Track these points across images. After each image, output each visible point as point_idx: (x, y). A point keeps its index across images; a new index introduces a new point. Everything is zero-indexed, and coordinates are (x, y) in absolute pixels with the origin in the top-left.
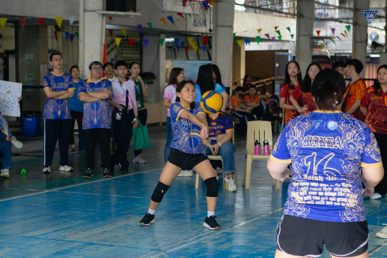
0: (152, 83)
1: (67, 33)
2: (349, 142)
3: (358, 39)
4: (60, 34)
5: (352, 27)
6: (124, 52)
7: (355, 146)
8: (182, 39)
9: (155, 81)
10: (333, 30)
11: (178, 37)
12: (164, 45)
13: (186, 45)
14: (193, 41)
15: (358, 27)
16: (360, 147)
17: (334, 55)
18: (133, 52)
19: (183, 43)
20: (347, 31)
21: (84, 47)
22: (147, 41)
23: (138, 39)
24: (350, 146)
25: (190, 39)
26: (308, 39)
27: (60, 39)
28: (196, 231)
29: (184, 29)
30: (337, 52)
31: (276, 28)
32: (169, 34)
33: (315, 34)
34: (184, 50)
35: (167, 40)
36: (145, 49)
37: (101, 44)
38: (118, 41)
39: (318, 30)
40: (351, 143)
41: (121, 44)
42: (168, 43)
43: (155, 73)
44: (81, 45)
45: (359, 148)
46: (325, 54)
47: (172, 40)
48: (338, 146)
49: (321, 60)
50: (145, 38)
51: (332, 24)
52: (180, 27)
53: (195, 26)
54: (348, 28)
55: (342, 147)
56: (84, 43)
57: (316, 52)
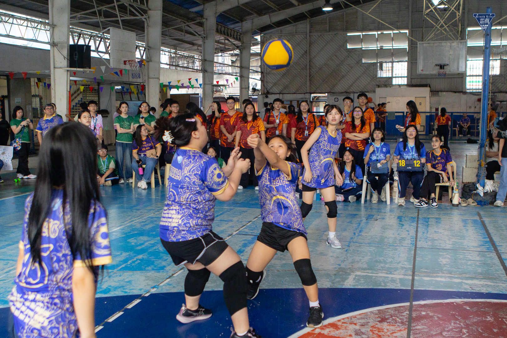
0: (107, 117)
1: (45, 83)
2: (185, 175)
3: (243, 87)
4: (40, 84)
5: (239, 78)
6: (87, 96)
7: (190, 179)
8: (126, 87)
9: (109, 116)
10: (227, 80)
11: (124, 85)
12: (114, 91)
13: (129, 91)
14: (134, 88)
15: (243, 78)
16: (195, 180)
17: (228, 96)
18: (93, 96)
19: (127, 89)
20: (236, 81)
21: (55, 93)
22: (102, 88)
23: (96, 87)
24: (187, 178)
25: (132, 87)
26: (210, 86)
27: (41, 87)
28: (130, 217)
29: (127, 80)
30: (231, 95)
31: (190, 79)
32: (118, 84)
33: (215, 83)
34: (129, 94)
35: (116, 87)
36: (101, 94)
37: (67, 91)
38: (82, 88)
39: (217, 81)
40: (187, 176)
41: (84, 90)
42: (117, 89)
43: (109, 110)
44: (52, 91)
45: (193, 180)
46: (223, 96)
47: (119, 87)
48: (178, 177)
49: (221, 100)
50: (101, 86)
51: (227, 77)
52: (125, 79)
53: (133, 78)
54: (237, 79)
55: (181, 178)
56: (55, 90)
57: (217, 95)
